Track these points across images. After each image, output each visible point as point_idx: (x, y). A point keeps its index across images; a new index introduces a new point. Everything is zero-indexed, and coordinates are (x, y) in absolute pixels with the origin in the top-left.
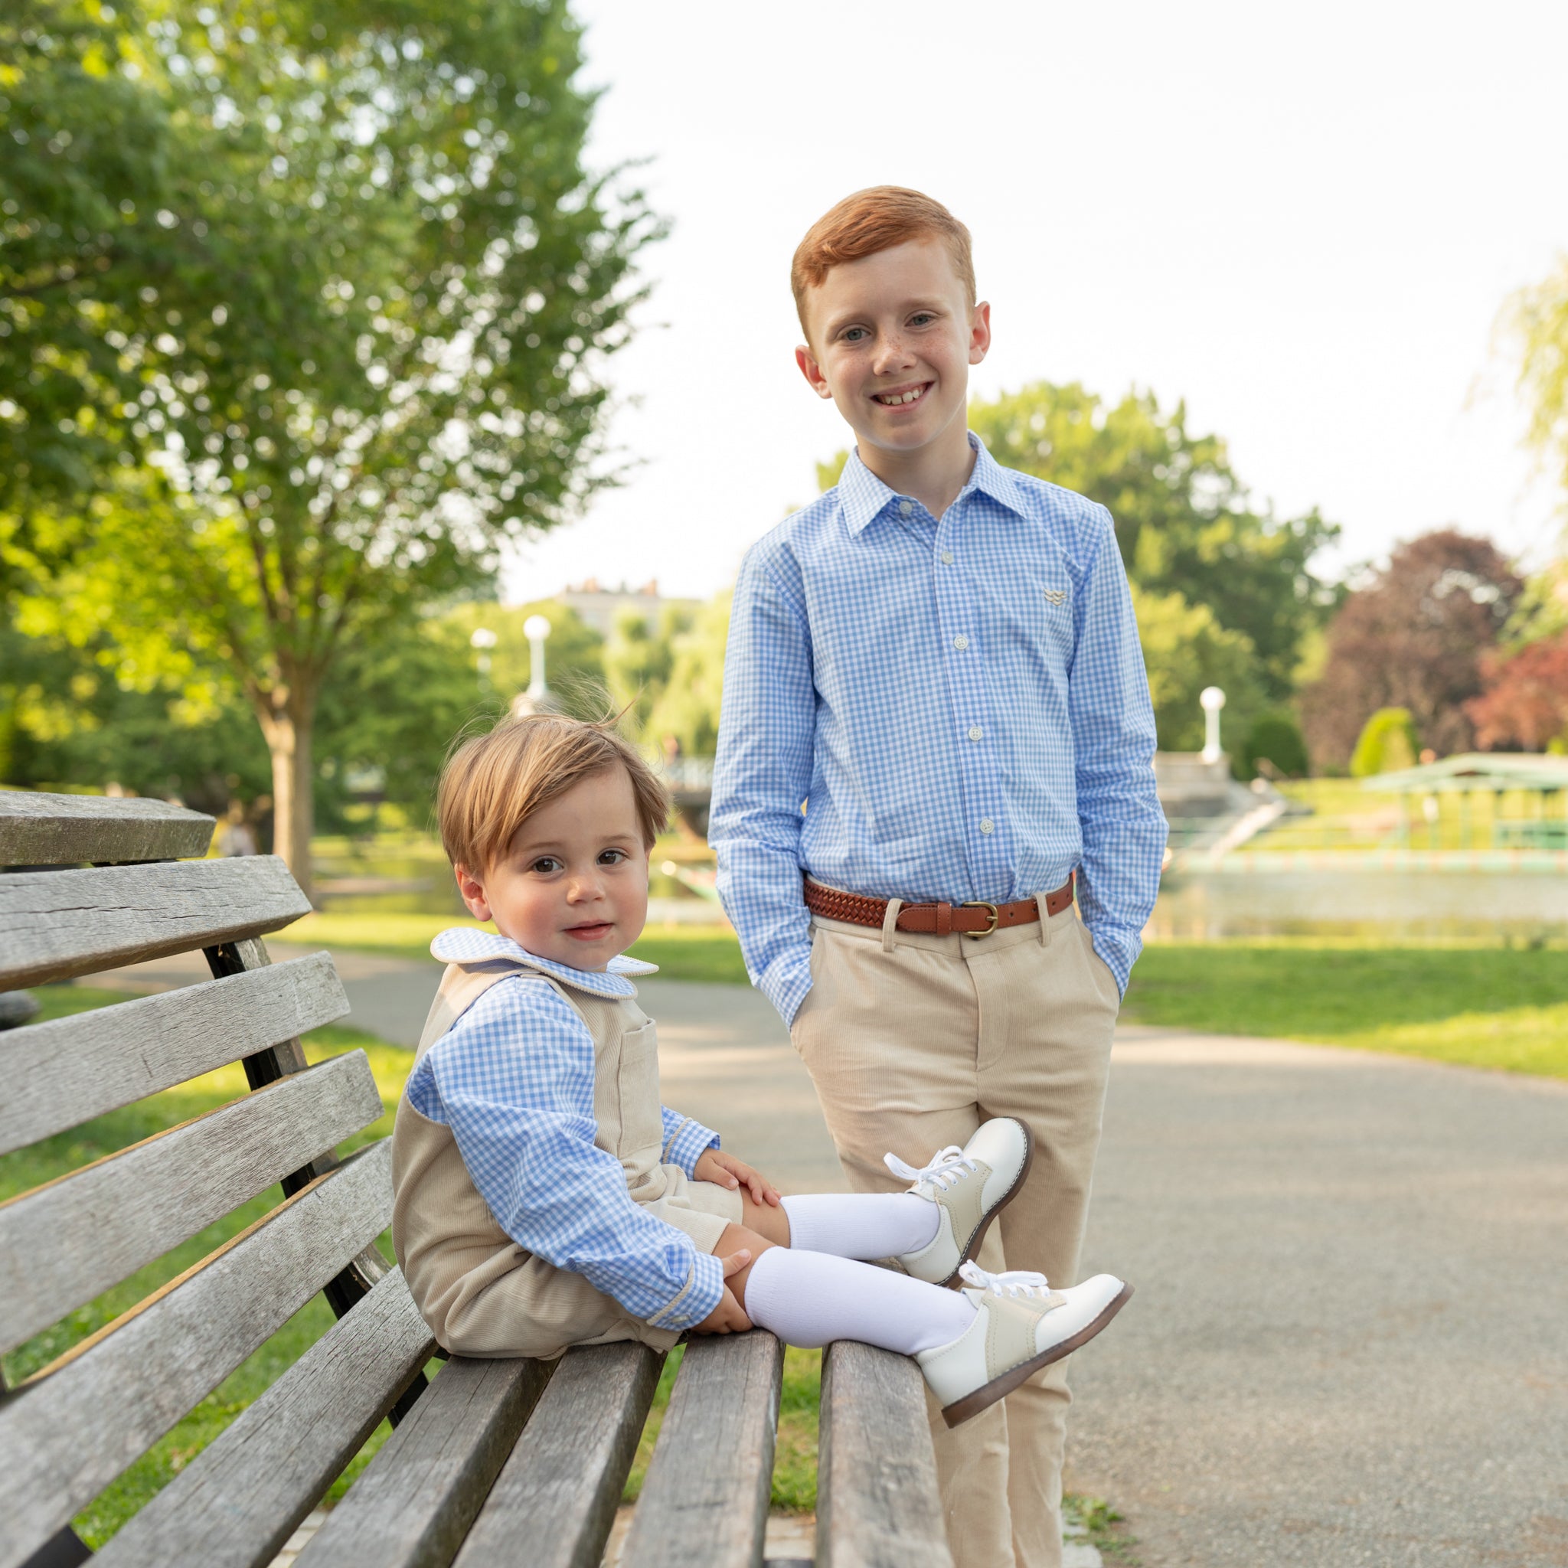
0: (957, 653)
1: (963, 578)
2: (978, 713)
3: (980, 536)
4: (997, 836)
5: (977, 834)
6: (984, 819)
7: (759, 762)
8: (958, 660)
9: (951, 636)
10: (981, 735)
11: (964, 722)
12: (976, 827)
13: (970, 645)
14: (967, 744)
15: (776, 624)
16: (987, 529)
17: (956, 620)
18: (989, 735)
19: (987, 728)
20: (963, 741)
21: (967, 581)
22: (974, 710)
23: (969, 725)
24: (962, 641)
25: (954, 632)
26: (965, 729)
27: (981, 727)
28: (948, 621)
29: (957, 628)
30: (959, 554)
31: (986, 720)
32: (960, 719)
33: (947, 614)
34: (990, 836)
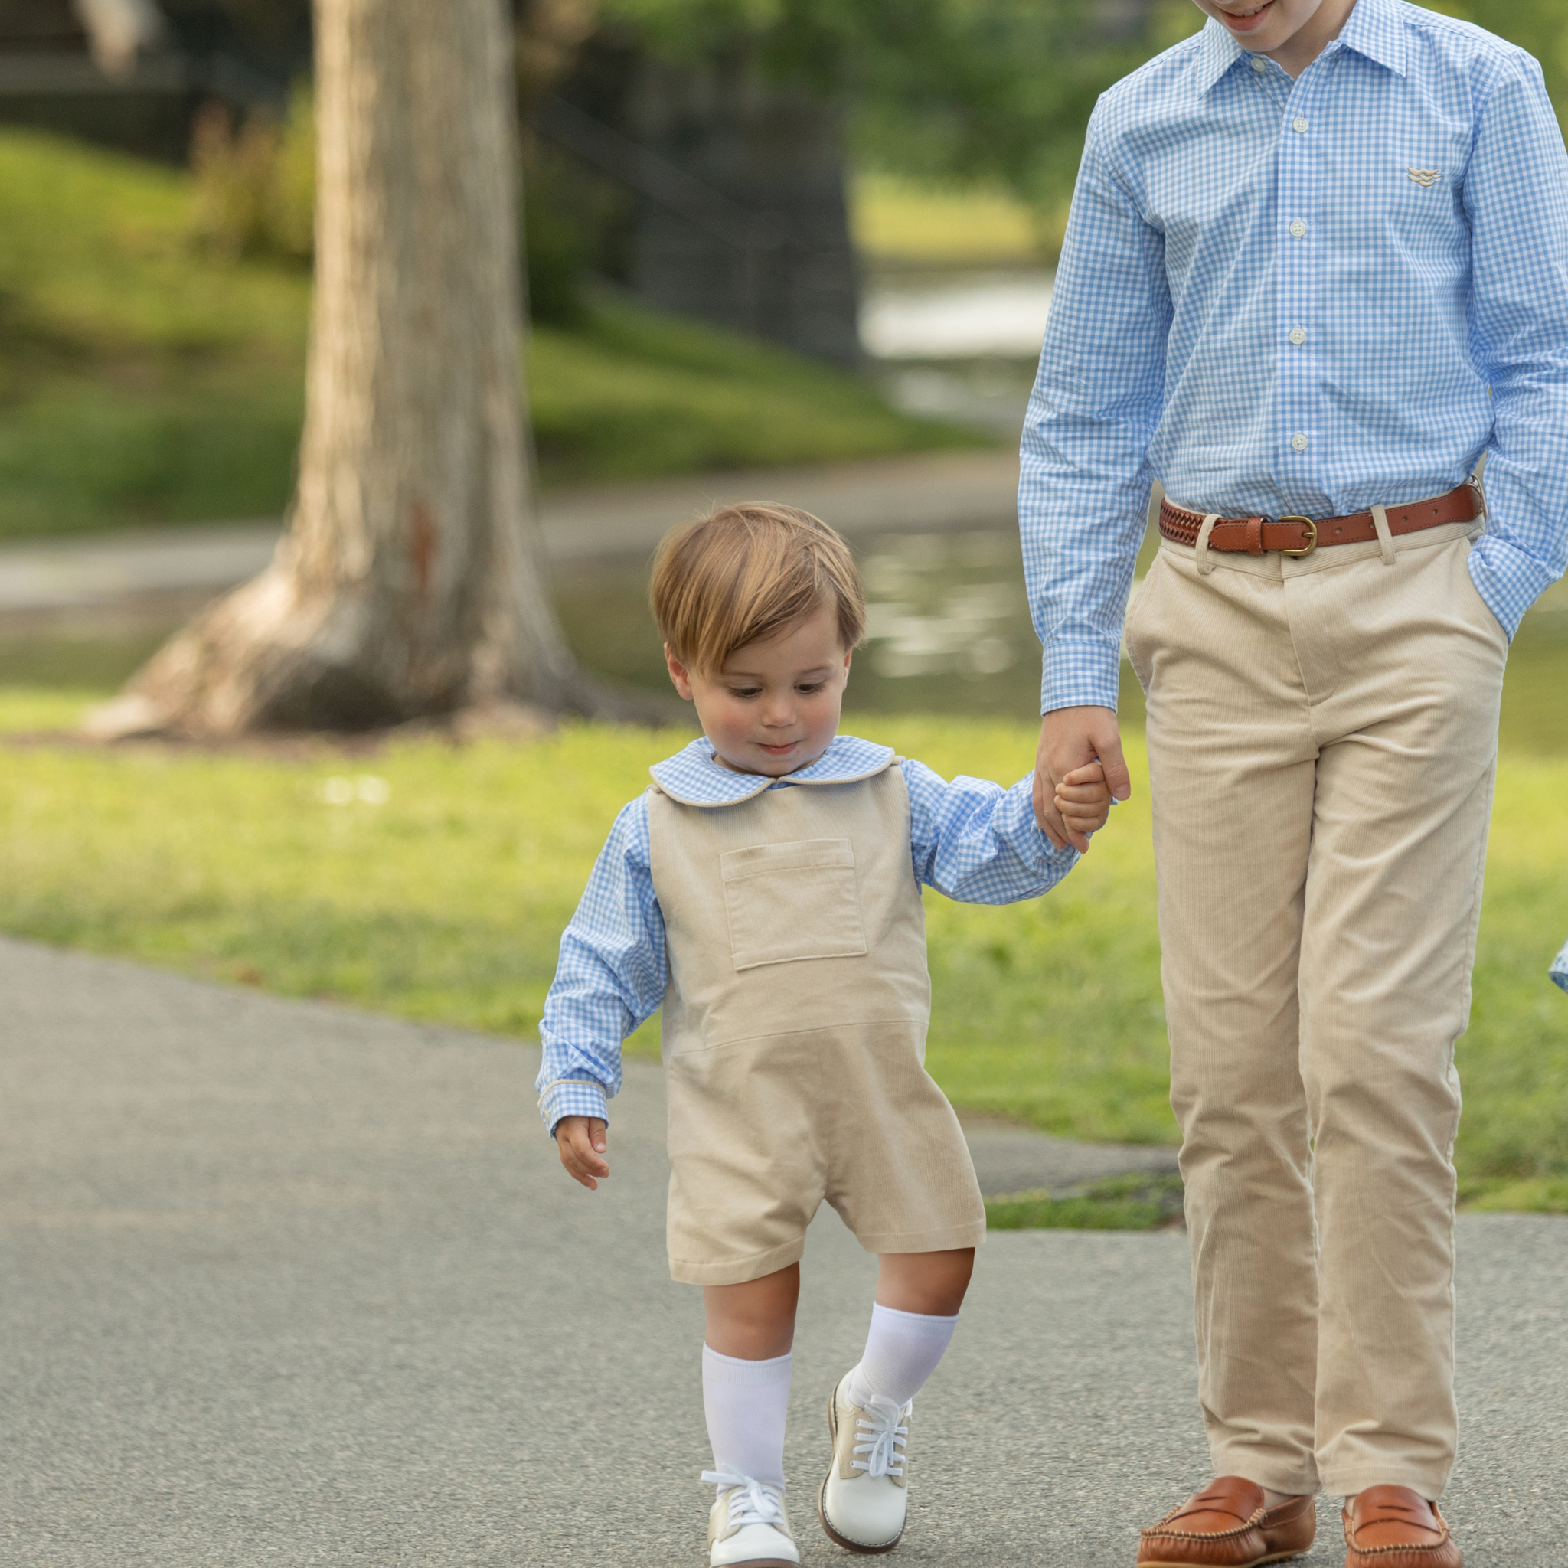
0: (1292, 239)
1: (1314, 152)
2: (1304, 313)
3: (1346, 99)
4: (1310, 454)
5: (1288, 450)
6: (1297, 433)
7: (1066, 358)
8: (1292, 248)
9: (1288, 219)
10: (1304, 338)
11: (1287, 322)
12: (1288, 441)
13: (1309, 232)
14: (1287, 347)
15: (1103, 204)
16: (1355, 90)
17: (1296, 202)
18: (1313, 339)
19: (1313, 330)
20: (1282, 343)
21: (1318, 155)
22: (1300, 309)
23: (1292, 325)
24: (1300, 226)
25: (1292, 215)
26: (1287, 330)
27: (1305, 329)
28: (1288, 202)
29: (1296, 210)
30: (1316, 121)
31: (1312, 321)
32: (1283, 317)
33: (1288, 193)
34: (1303, 453)
